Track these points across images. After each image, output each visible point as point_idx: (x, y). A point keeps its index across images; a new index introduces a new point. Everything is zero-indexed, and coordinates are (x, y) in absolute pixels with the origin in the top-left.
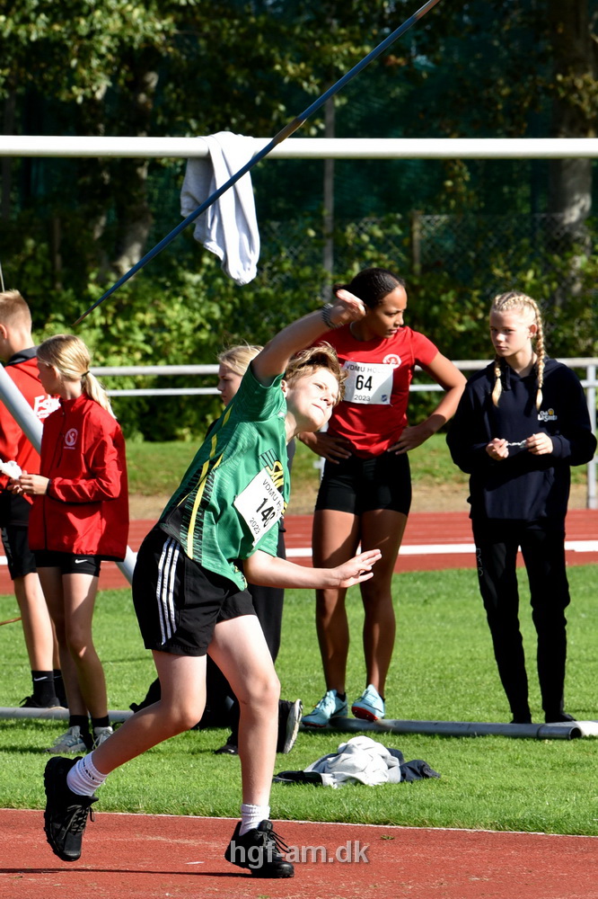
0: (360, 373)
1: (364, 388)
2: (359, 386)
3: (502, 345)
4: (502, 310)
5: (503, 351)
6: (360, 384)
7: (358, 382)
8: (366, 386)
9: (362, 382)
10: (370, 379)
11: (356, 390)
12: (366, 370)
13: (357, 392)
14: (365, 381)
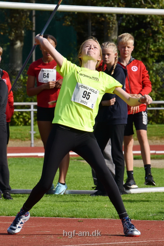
0: (44, 72)
1: (46, 78)
2: (45, 77)
3: (107, 59)
4: (107, 47)
5: (107, 61)
6: (45, 76)
7: (44, 75)
8: (47, 77)
9: (45, 75)
10: (48, 74)
11: (44, 78)
12: (46, 71)
13: (44, 79)
14: (46, 75)
